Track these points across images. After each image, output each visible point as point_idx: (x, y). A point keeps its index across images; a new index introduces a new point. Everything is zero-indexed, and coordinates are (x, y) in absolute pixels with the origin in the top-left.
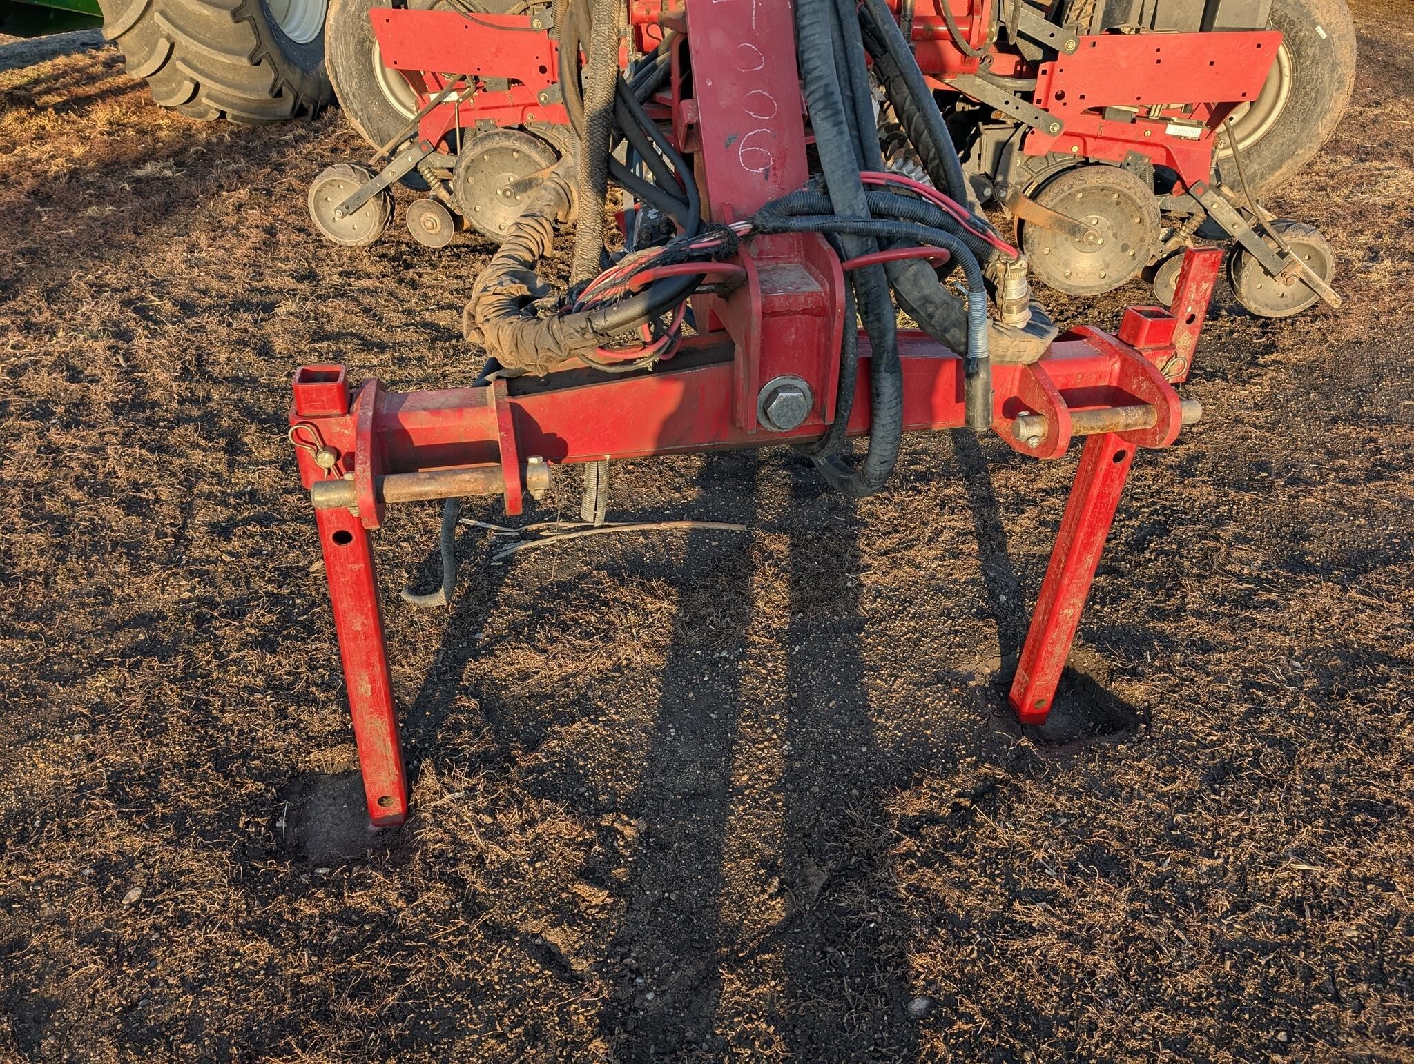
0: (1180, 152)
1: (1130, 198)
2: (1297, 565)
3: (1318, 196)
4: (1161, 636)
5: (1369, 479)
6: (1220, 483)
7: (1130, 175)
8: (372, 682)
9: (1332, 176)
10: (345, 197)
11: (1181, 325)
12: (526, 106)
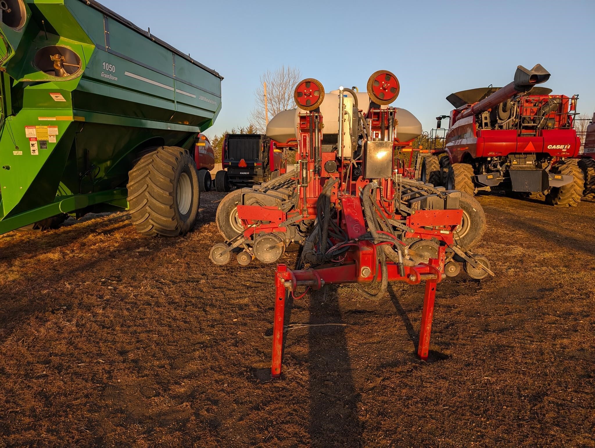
0: (445, 237)
1: (434, 248)
2: (486, 331)
3: (494, 254)
4: (454, 343)
5: (505, 315)
6: (467, 316)
7: (433, 242)
8: (280, 335)
9: (498, 249)
10: (220, 252)
11: (440, 261)
12: (273, 228)
